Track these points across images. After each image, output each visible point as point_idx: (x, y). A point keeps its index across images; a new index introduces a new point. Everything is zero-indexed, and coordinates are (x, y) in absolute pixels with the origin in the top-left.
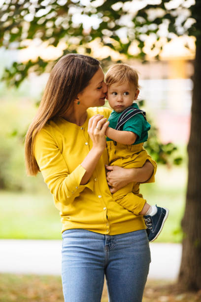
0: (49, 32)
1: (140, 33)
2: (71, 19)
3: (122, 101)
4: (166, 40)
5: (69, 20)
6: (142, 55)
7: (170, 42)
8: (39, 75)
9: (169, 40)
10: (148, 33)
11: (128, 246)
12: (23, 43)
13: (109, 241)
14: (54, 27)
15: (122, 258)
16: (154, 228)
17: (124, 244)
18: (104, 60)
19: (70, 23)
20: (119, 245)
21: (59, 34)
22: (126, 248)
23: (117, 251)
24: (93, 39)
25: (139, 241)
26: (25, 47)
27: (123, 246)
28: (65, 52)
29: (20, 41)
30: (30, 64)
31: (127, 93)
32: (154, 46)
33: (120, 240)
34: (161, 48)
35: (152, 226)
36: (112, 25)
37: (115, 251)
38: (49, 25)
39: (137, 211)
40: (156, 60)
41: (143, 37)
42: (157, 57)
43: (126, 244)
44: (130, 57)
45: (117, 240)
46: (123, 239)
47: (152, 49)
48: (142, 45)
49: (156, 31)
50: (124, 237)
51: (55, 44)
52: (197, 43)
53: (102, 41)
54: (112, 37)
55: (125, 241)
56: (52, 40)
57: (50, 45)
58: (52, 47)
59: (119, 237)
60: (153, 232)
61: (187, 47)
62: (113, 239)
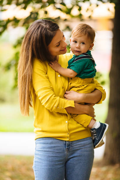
0: (21, 0)
1: (79, 2)
3: (79, 48)
4: (96, 5)
6: (80, 16)
7: (98, 6)
8: (15, 28)
9: (97, 5)
10: (84, 1)
11: (81, 148)
12: (4, 8)
16: (98, 137)
17: (79, 147)
18: (56, 18)
20: (75, 148)
21: (27, 2)
24: (49, 5)
25: (89, 144)
26: (5, 10)
27: (78, 148)
28: (32, 13)
29: (2, 6)
30: (9, 21)
31: (83, 43)
32: (88, 9)
33: (76, 144)
34: (92, 11)
35: (96, 135)
39: (86, 125)
40: (89, 19)
41: (81, 4)
42: (90, 17)
43: (80, 147)
44: (73, 17)
45: (74, 145)
46: (78, 144)
47: (87, 11)
48: (80, 9)
50: (78, 142)
51: (25, 8)
52: (115, 8)
53: (54, 6)
54: (61, 4)
55: (79, 145)
56: (23, 5)
57: (21, 8)
58: (23, 10)
59: (75, 142)
60: (97, 139)
61: (109, 10)
62: (71, 144)
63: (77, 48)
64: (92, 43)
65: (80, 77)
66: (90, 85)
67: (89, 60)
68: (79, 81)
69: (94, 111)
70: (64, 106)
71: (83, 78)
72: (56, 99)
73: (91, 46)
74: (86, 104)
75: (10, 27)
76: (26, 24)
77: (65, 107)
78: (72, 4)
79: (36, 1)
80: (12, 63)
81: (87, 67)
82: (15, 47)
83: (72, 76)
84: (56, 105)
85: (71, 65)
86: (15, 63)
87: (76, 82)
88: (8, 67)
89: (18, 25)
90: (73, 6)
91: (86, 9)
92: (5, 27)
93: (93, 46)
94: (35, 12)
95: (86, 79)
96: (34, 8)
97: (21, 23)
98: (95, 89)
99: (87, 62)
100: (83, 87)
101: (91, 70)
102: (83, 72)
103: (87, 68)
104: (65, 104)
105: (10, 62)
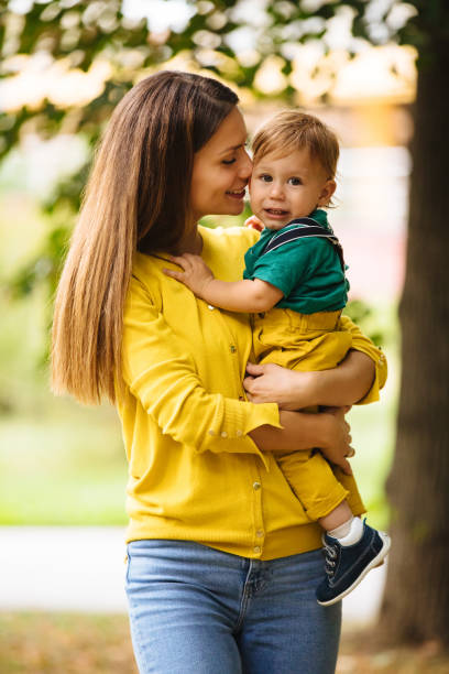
0: (70, 39)
1: (285, 41)
2: (120, 8)
3: (281, 199)
4: (347, 55)
5: (115, 9)
6: (289, 93)
7: (356, 59)
8: (48, 138)
9: (352, 55)
10: (303, 39)
12: (8, 65)
13: (256, 574)
14: (81, 25)
15: (280, 617)
19: (119, 16)
21: (93, 43)
22: (293, 591)
23: (271, 598)
24: (174, 54)
26: (11, 74)
28: (109, 85)
29: (1, 58)
30: (25, 115)
31: (297, 182)
32: (317, 70)
33: (281, 571)
34: (333, 76)
36: (219, 20)
37: (266, 599)
38: (69, 22)
40: (322, 106)
41: (290, 50)
42: (325, 98)
44: (262, 97)
45: (276, 572)
47: (313, 76)
48: (288, 69)
49: (320, 36)
51: (85, 66)
52: (419, 64)
53: (194, 58)
54: (218, 49)
56: (79, 56)
57: (72, 68)
58: (79, 74)
59: (278, 565)
61: (394, 71)
62: (267, 569)
63: (272, 199)
64: (331, 178)
65: (296, 310)
66: (333, 339)
67: (322, 242)
68: (290, 324)
69: (350, 433)
70: (244, 424)
71: (306, 311)
72: (211, 405)
73: (327, 190)
74: (322, 409)
75: (30, 135)
76: (91, 126)
77: (249, 429)
78: (257, 50)
79: (125, 41)
80: (37, 268)
81: (318, 268)
82: (49, 209)
83: (263, 305)
84: (214, 427)
85: (257, 264)
86: (48, 269)
87: (282, 329)
88: (24, 285)
89: (58, 129)
90: (264, 56)
91: (311, 68)
92: (12, 137)
93: (334, 194)
94: (120, 80)
95: (317, 315)
96: (120, 66)
97: (70, 122)
98: (352, 350)
99: (315, 251)
100: (309, 347)
101: (332, 278)
102: (304, 289)
103: (318, 275)
104: (245, 417)
105: (33, 265)
